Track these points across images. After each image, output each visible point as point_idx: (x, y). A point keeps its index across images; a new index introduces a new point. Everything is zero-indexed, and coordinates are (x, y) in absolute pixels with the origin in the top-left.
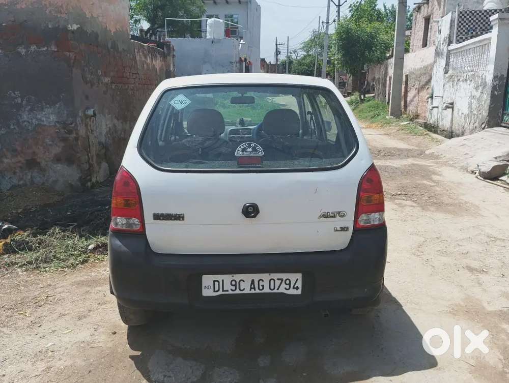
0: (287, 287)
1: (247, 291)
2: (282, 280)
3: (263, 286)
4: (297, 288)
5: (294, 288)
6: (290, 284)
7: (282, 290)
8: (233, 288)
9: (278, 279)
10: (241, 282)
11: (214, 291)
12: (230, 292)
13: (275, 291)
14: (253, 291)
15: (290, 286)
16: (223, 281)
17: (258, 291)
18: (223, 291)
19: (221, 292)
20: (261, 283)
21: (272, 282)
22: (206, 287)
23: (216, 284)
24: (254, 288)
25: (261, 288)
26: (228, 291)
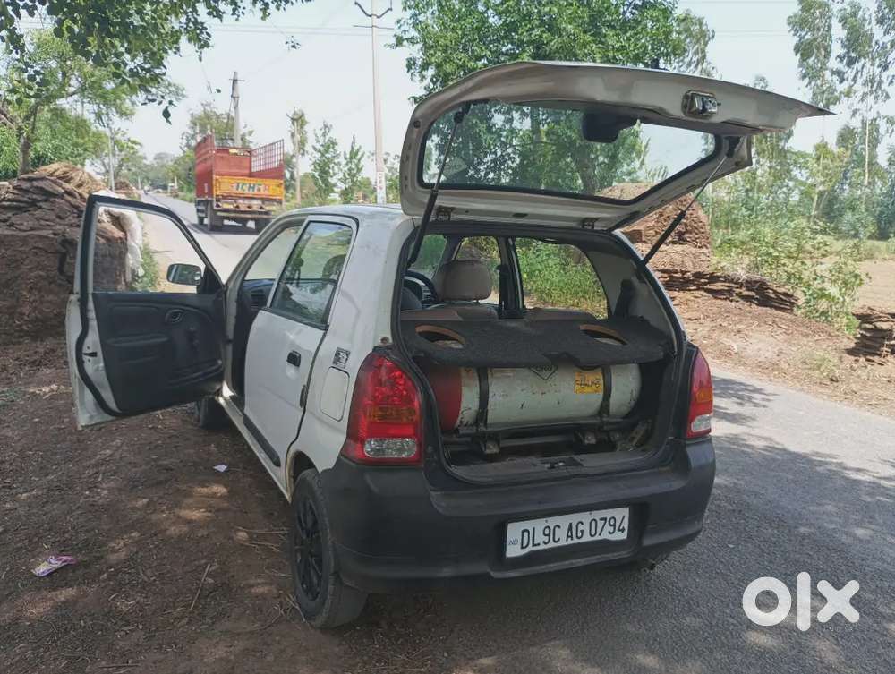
0: (611, 529)
1: (563, 542)
2: (605, 519)
3: (582, 531)
4: (623, 530)
5: (619, 530)
6: (614, 525)
7: (605, 535)
8: (546, 539)
9: (601, 519)
10: (557, 529)
11: (522, 548)
12: (543, 547)
13: (597, 538)
14: (570, 542)
15: (615, 529)
16: (534, 529)
17: (576, 541)
18: (534, 545)
19: (530, 548)
20: (581, 527)
21: (593, 523)
22: (513, 543)
23: (526, 534)
24: (572, 537)
25: (580, 535)
26: (539, 544)
